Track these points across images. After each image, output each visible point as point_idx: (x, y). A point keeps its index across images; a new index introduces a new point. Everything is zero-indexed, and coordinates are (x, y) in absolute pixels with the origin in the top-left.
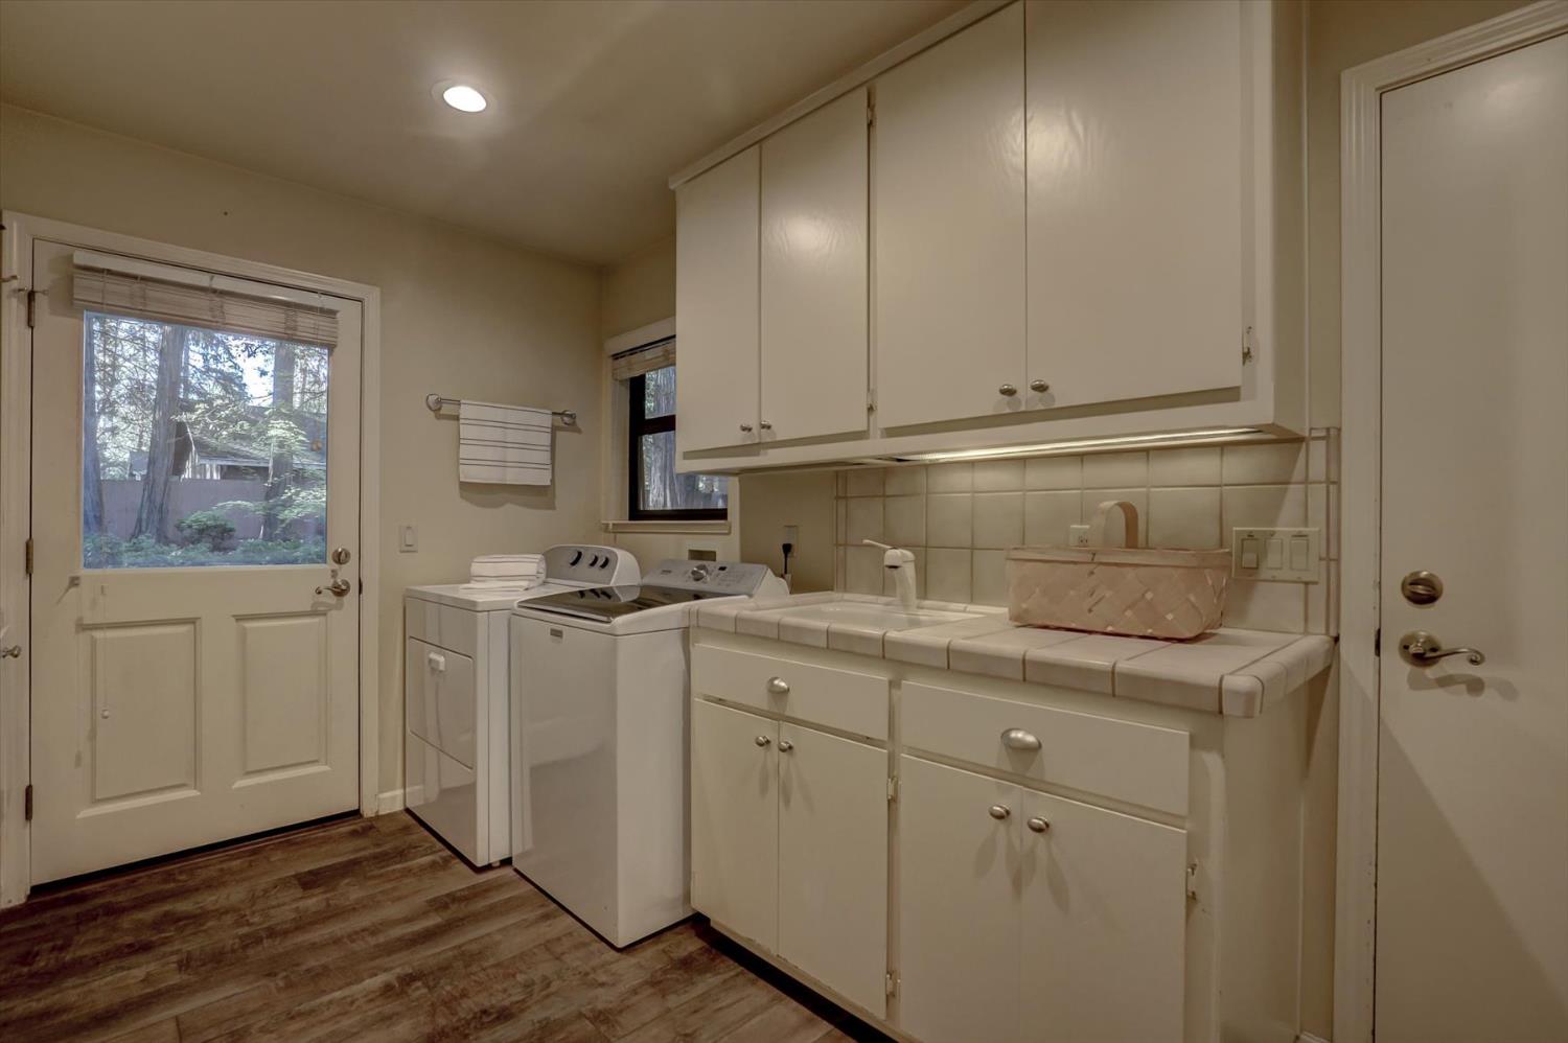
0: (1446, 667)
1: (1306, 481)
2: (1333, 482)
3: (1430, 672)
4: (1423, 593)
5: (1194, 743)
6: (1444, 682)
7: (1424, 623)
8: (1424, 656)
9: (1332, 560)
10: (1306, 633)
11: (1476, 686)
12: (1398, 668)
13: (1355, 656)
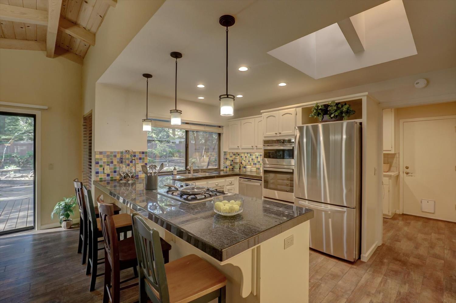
0: (409, 174)
1: (396, 157)
2: (399, 157)
3: (408, 175)
4: (407, 168)
5: (389, 179)
6: (409, 176)
7: (407, 171)
8: (407, 173)
9: (399, 165)
10: (396, 172)
11: (412, 176)
12: (405, 175)
13: (401, 173)
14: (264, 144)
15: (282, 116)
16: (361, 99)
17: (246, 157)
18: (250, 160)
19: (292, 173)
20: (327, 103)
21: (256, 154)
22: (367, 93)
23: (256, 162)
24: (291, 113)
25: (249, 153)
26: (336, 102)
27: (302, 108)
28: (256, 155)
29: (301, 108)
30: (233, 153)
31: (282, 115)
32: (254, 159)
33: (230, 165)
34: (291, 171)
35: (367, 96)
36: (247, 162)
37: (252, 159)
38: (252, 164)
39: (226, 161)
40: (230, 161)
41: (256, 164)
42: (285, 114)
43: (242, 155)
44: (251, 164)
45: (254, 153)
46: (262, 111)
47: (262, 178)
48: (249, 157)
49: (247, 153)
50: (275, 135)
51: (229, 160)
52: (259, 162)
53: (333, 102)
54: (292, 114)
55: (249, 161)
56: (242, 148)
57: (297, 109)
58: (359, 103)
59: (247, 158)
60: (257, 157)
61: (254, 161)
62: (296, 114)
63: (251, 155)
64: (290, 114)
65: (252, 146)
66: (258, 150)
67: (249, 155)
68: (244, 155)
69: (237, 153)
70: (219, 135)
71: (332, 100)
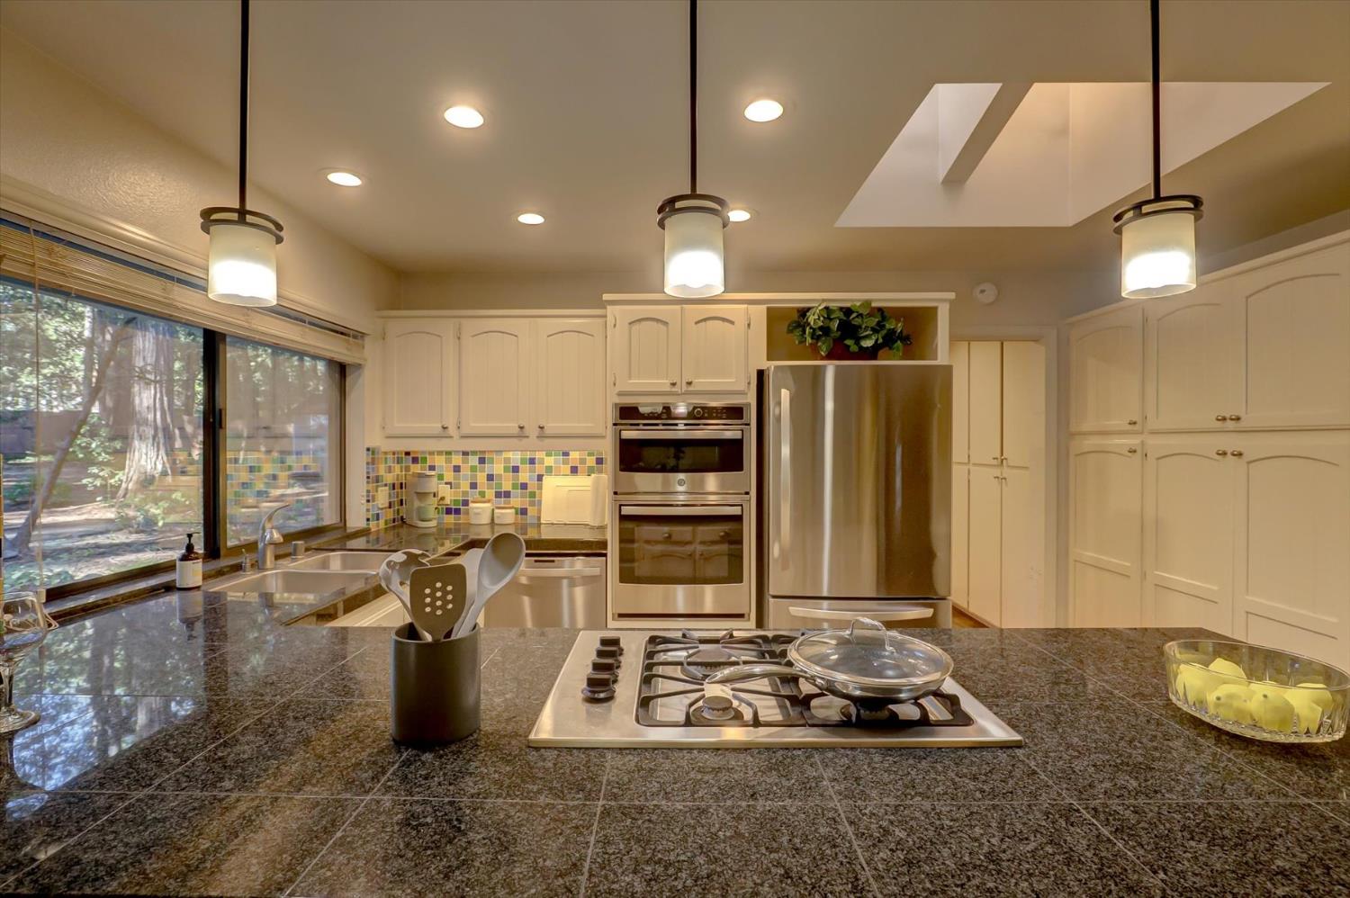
14: (621, 418)
15: (696, 323)
16: (935, 309)
17: (457, 469)
18: (481, 478)
19: (738, 519)
20: (848, 305)
21: (510, 455)
22: (952, 295)
23: (507, 486)
24: (731, 319)
25: (474, 453)
26: (874, 305)
27: (768, 309)
28: (507, 460)
29: (764, 308)
30: (394, 454)
31: (697, 320)
32: (500, 476)
33: (387, 505)
34: (736, 511)
35: (951, 302)
36: (465, 486)
37: (490, 478)
38: (490, 494)
39: (377, 491)
40: (387, 488)
41: (507, 494)
42: (705, 320)
43: (439, 461)
44: (482, 494)
45: (499, 452)
46: (606, 297)
47: (606, 548)
48: (473, 469)
49: (465, 454)
50: (668, 388)
51: (386, 485)
52: (524, 486)
53: (867, 303)
54: (732, 323)
55: (473, 486)
56: (465, 431)
57: (750, 306)
58: (928, 315)
59: (465, 471)
60: (516, 469)
61: (500, 485)
62: (749, 325)
63: (482, 461)
64: (724, 320)
65: (521, 428)
66: (547, 441)
67: (473, 460)
68: (448, 461)
69: (407, 454)
70: (341, 371)
71: (867, 298)
